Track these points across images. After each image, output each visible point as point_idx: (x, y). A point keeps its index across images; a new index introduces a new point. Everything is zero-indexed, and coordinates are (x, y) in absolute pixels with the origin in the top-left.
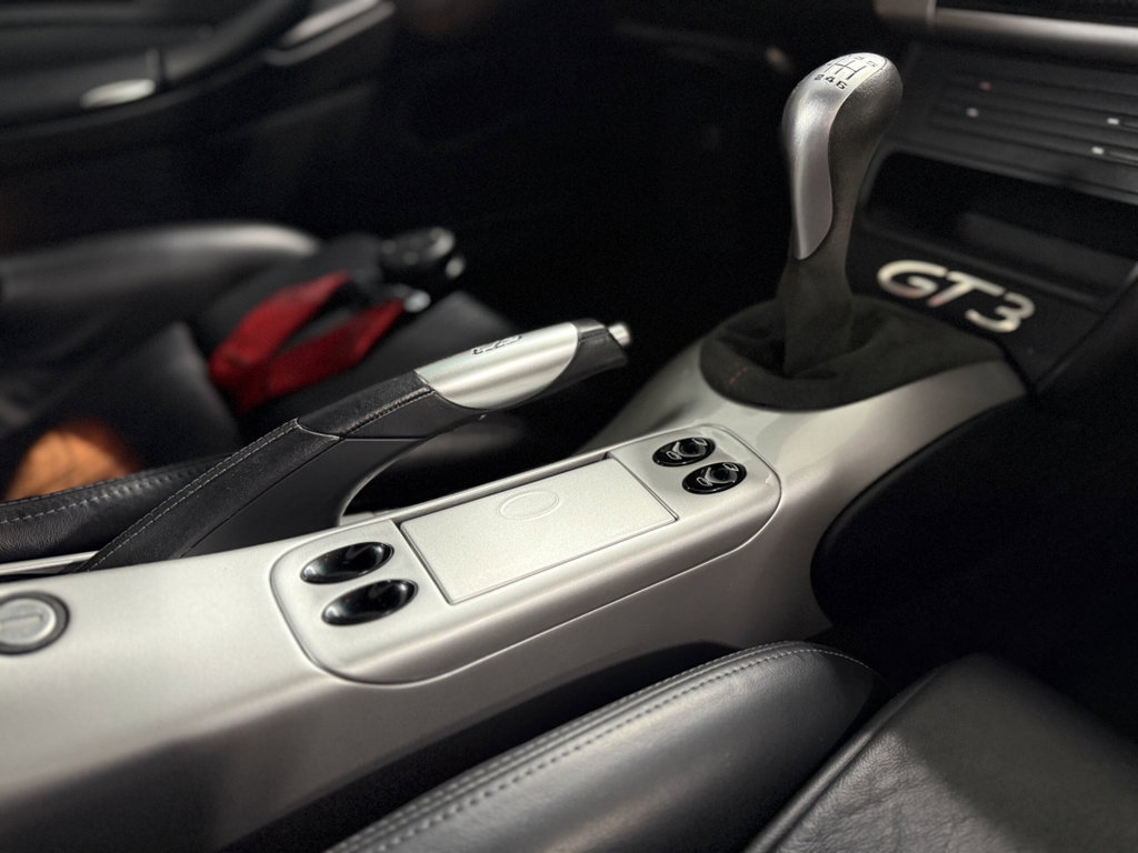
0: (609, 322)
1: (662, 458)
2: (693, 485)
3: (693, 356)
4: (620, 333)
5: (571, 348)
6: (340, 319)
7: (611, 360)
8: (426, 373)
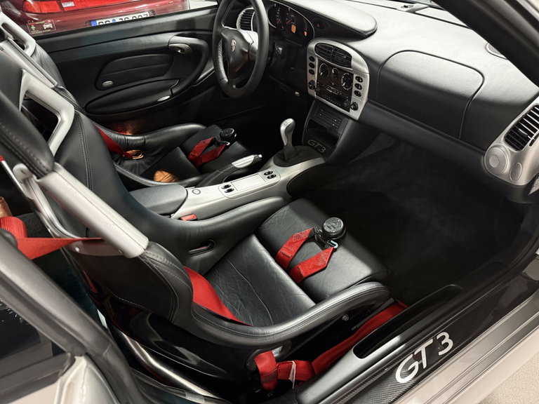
0: (258, 154)
1: (265, 174)
2: (268, 178)
3: (272, 159)
4: (260, 156)
5: (253, 159)
6: (214, 147)
7: (259, 160)
8: (233, 163)
